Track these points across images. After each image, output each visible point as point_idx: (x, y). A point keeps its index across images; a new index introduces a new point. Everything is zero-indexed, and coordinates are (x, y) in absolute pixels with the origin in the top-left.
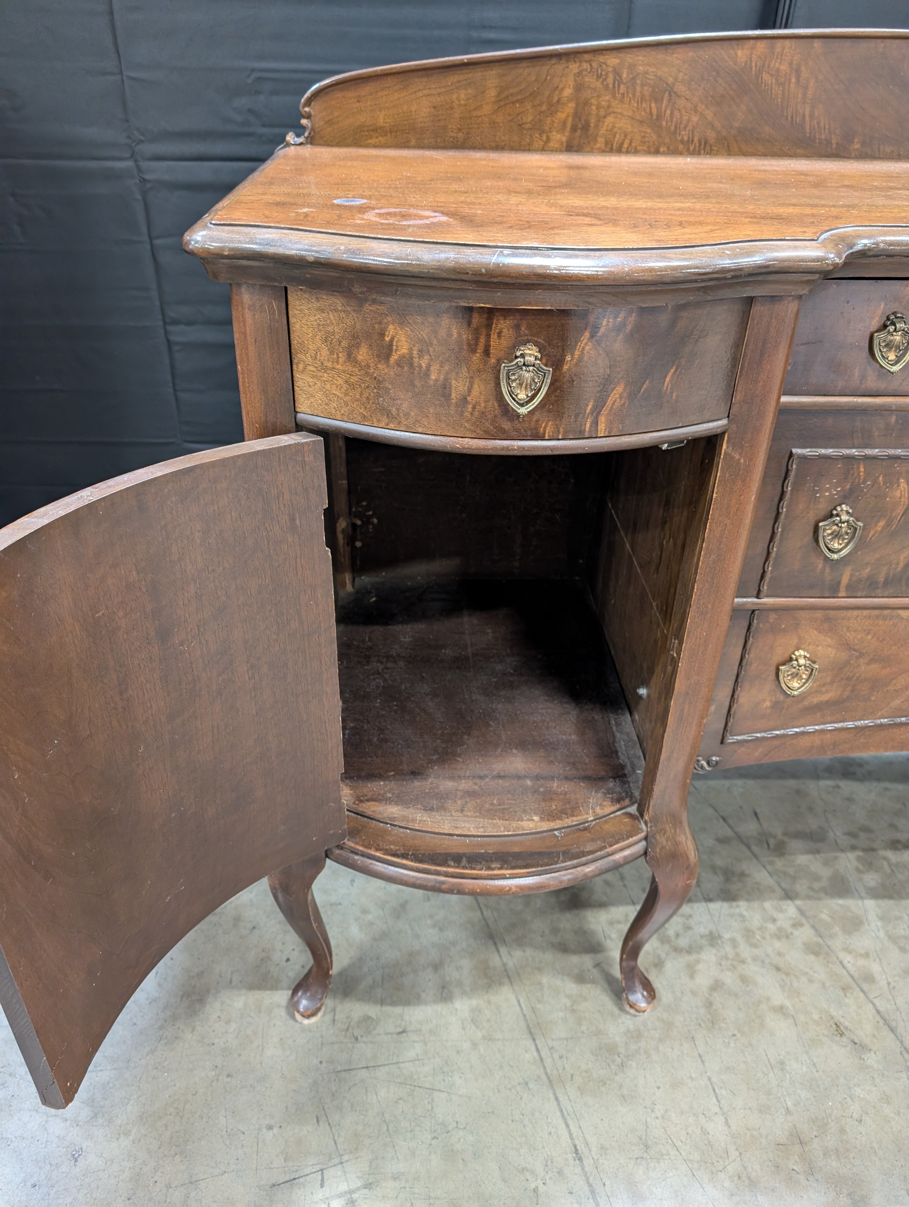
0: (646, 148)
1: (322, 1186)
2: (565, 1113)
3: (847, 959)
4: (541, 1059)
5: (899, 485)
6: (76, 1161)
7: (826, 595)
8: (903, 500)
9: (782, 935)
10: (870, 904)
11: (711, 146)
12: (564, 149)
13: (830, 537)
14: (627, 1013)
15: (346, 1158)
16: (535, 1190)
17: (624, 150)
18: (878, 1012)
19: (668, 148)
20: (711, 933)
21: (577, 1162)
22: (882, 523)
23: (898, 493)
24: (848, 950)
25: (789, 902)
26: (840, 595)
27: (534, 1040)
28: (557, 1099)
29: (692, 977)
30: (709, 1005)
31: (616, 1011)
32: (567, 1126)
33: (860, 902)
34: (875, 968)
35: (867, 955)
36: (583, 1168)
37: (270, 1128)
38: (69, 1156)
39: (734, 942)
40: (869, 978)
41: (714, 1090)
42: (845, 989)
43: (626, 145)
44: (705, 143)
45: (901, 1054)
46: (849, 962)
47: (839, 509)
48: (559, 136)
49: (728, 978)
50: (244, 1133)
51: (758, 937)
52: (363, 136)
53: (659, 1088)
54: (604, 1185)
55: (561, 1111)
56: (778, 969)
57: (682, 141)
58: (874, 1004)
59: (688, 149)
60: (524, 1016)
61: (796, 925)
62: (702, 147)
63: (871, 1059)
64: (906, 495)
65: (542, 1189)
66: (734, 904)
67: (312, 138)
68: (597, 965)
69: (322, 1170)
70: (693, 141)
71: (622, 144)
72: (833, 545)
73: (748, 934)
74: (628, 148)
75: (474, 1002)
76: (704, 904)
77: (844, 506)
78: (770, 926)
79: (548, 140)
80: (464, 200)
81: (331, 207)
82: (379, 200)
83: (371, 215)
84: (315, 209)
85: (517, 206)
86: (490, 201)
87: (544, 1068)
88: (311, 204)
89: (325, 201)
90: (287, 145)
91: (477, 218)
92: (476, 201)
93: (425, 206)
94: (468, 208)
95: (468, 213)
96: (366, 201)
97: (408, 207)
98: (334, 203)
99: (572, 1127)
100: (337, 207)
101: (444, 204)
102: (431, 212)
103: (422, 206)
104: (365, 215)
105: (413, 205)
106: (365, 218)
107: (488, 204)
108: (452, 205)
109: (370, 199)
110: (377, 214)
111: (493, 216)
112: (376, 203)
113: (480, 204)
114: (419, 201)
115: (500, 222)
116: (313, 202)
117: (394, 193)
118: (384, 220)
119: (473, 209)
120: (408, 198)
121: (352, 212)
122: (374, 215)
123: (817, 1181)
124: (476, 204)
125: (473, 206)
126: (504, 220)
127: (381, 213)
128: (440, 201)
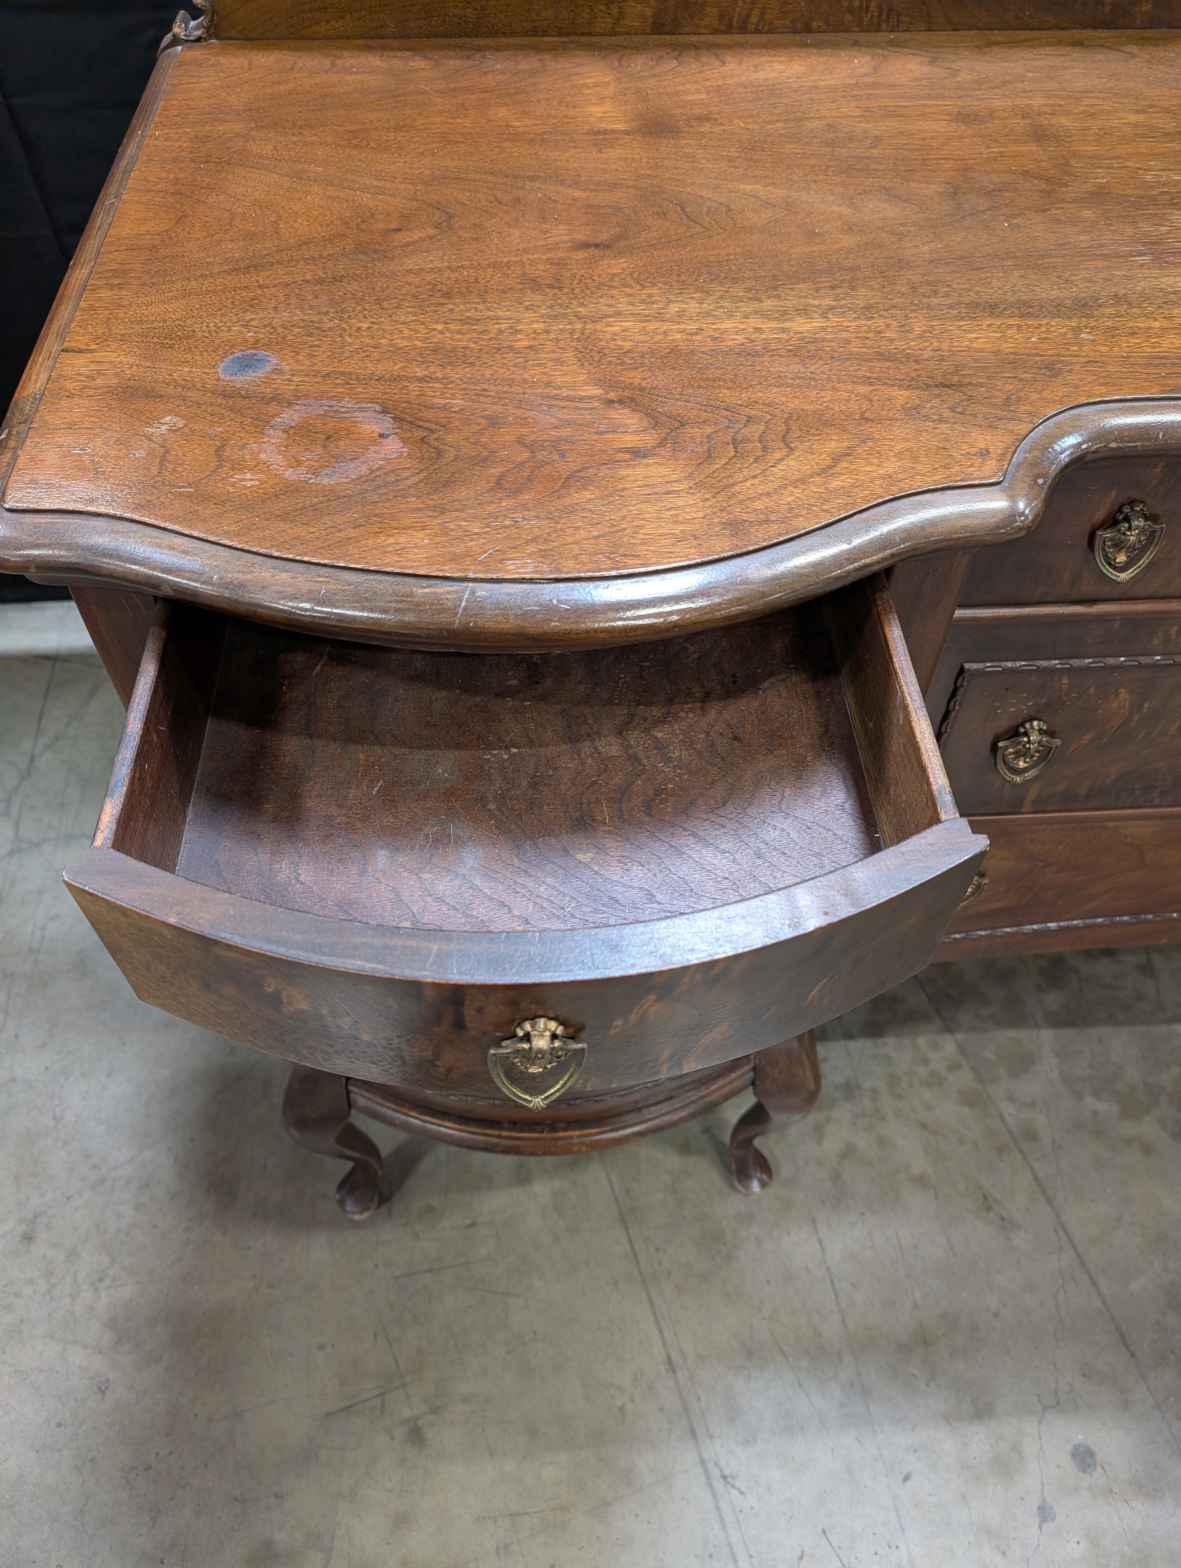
0: (788, 23)
1: (382, 1413)
2: (659, 1316)
3: (1009, 1110)
4: (635, 1253)
5: (1117, 696)
6: (103, 1393)
7: (1004, 811)
8: (1121, 711)
9: (935, 1081)
10: (1047, 1034)
11: (899, 15)
12: (648, 30)
13: (1012, 756)
14: (738, 1191)
15: (408, 1379)
16: (622, 1409)
17: (751, 27)
18: (1036, 1178)
19: (827, 23)
20: (848, 1082)
21: (670, 1374)
22: (1089, 736)
23: (1115, 705)
24: (1011, 1099)
25: (948, 1036)
26: (1024, 810)
27: (626, 1229)
28: (650, 1300)
29: (819, 1142)
30: (836, 1176)
31: (726, 1189)
32: (661, 1332)
33: (1034, 1033)
34: (1041, 1121)
35: (1032, 1105)
36: (676, 1380)
37: (321, 1347)
38: (95, 1389)
39: (874, 1092)
40: (1031, 1135)
41: (832, 1283)
42: (1001, 1150)
43: (754, 20)
44: (890, 10)
45: (1056, 1230)
46: (1010, 1115)
47: (1028, 725)
48: (639, 7)
49: (863, 1142)
50: (291, 1354)
51: (905, 1085)
52: (303, 20)
53: (768, 1282)
54: (699, 1399)
55: (655, 1315)
56: (924, 1126)
57: (850, 11)
58: (1032, 1168)
59: (861, 21)
60: (616, 1199)
61: (954, 1067)
62: (884, 17)
63: (1020, 1239)
64: (1127, 706)
65: (629, 1406)
66: (880, 1041)
67: (216, 26)
68: (706, 1130)
69: (382, 1395)
70: (868, 7)
71: (748, 16)
72: (1017, 764)
73: (893, 1081)
74: (758, 23)
75: (557, 1183)
76: (842, 1043)
77: (1035, 723)
78: (922, 1071)
79: (621, 15)
80: (440, 336)
81: (212, 404)
82: (298, 353)
83: (274, 441)
84: (183, 418)
85: (526, 362)
86: (484, 340)
87: (638, 1263)
88: (180, 389)
89: (204, 373)
90: (176, 41)
91: (449, 438)
92: (461, 340)
93: (371, 379)
94: (441, 383)
95: (439, 408)
96: (275, 361)
97: (341, 390)
98: (218, 380)
99: (666, 1334)
100: (221, 404)
101: (404, 367)
102: (375, 411)
103: (365, 379)
104: (263, 443)
105: (350, 374)
106: (263, 456)
107: (478, 357)
108: (417, 369)
109: (283, 349)
110: (285, 431)
111: (478, 424)
112: (291, 370)
113: (464, 356)
114: (364, 354)
115: (486, 454)
116: (184, 380)
117: (327, 313)
118: (291, 470)
119: (450, 386)
120: (346, 337)
121: (243, 429)
122: (278, 438)
123: (938, 1386)
124: (458, 359)
125: (452, 370)
126: (494, 446)
127: (292, 427)
128: (400, 349)
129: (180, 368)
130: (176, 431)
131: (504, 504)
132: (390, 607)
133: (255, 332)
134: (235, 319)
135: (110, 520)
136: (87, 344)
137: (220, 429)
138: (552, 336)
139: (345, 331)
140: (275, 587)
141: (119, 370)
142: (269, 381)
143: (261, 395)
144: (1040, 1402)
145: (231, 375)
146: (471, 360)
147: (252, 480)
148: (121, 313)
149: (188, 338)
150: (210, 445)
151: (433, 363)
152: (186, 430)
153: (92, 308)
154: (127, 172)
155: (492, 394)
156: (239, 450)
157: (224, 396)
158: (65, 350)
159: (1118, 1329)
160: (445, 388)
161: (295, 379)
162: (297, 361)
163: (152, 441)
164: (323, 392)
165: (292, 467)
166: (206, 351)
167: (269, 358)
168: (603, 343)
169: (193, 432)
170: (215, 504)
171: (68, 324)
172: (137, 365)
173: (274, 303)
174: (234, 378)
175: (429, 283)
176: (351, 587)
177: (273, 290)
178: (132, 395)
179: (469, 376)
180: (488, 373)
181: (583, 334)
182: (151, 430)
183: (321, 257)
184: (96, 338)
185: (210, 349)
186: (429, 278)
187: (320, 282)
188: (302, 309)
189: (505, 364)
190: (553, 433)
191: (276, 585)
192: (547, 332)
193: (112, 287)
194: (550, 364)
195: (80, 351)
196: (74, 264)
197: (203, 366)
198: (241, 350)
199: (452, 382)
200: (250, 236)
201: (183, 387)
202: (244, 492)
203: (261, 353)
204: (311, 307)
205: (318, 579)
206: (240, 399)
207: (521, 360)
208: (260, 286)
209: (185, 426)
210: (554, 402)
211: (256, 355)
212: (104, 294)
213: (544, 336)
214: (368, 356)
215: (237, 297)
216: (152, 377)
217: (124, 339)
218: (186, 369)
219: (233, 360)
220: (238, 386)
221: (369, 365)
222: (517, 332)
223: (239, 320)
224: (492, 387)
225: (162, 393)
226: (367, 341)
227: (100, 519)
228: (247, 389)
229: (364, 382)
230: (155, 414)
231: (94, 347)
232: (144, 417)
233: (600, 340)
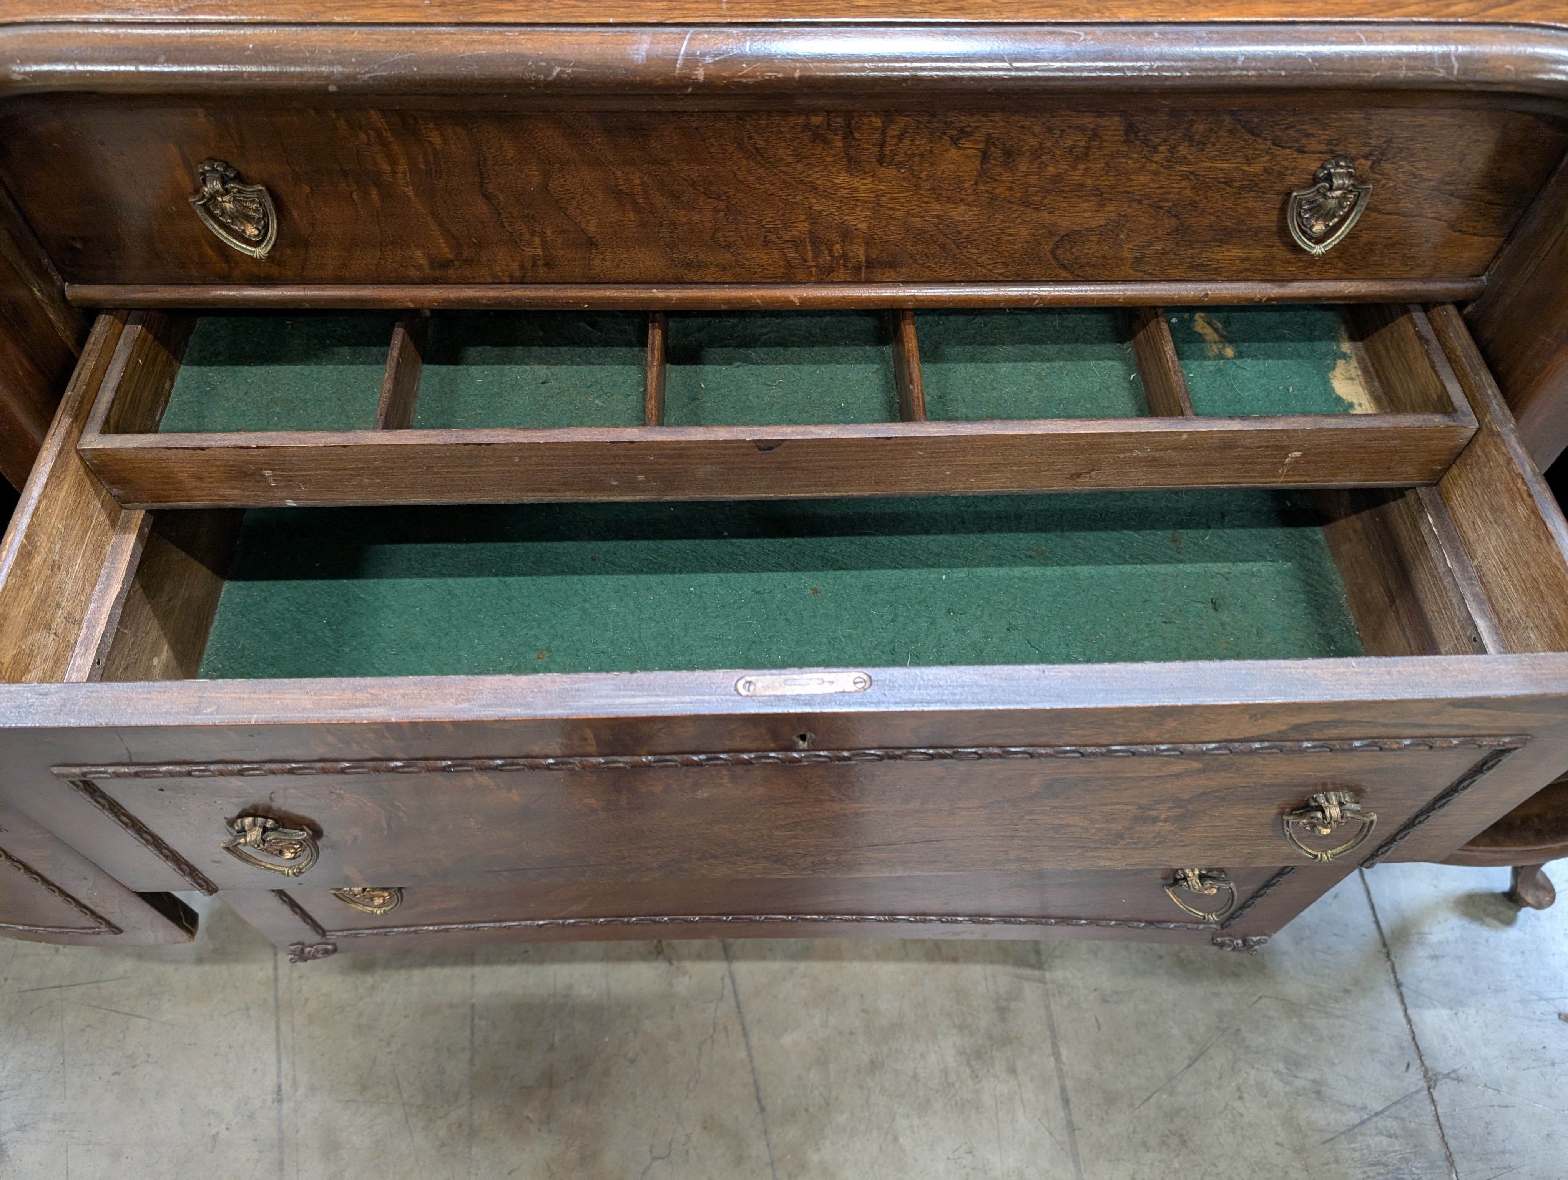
2: (282, 1045)
16: (215, 1137)
21: (276, 1104)
28: (278, 1029)
32: (279, 1061)
36: (280, 1112)
41: (473, 1020)
55: (278, 1044)
65: (223, 1134)
87: (277, 990)
99: (283, 1062)
123: (550, 1131)
144: (651, 1152)
159: (756, 1082)
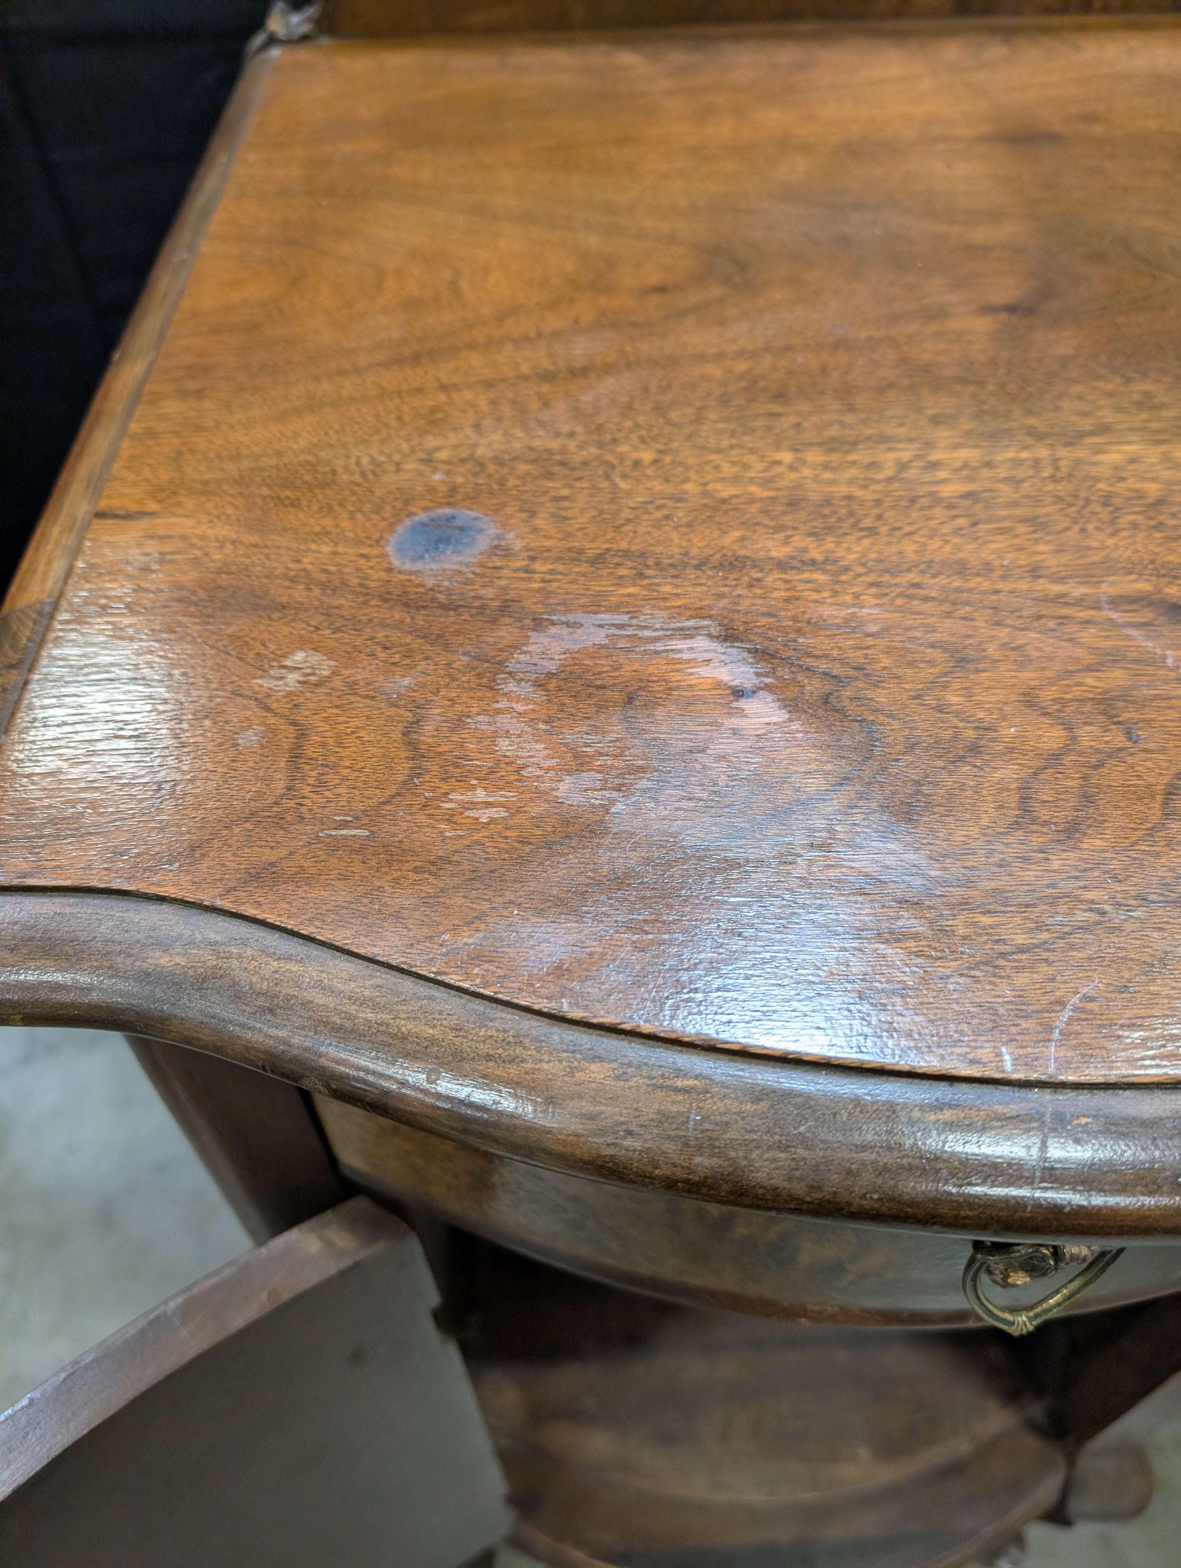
80: (793, 476)
81: (383, 624)
82: (533, 514)
83: (519, 707)
84: (330, 654)
85: (975, 524)
86: (878, 482)
88: (317, 591)
89: (362, 556)
90: (272, 40)
91: (881, 697)
92: (834, 482)
93: (685, 565)
94: (825, 571)
95: (839, 626)
96: (492, 530)
97: (631, 590)
98: (390, 570)
100: (402, 622)
101: (743, 538)
102: (709, 635)
103: (672, 565)
104: (498, 712)
105: (642, 555)
106: (503, 745)
107: (879, 517)
108: (769, 544)
109: (504, 505)
110: (539, 685)
111: (931, 663)
112: (527, 549)
113: (851, 514)
114: (659, 514)
115: (971, 733)
116: (325, 571)
117: (572, 434)
118: (568, 779)
119: (844, 578)
120: (618, 480)
121: (454, 679)
122: (527, 700)
124: (840, 520)
125: (838, 543)
126: (981, 715)
127: (550, 675)
128: (724, 501)
129: (314, 547)
130: (317, 685)
131: (1056, 865)
132: (864, 1164)
133: (448, 473)
134: (405, 447)
135: (186, 912)
136: (141, 502)
137: (407, 681)
138: (1002, 473)
139: (613, 467)
140: (576, 1103)
141: (198, 553)
142: (488, 572)
143: (477, 603)
145: (414, 560)
146: (868, 522)
147: (489, 805)
148: (200, 442)
149: (324, 485)
150: (391, 718)
151: (794, 529)
152: (337, 683)
153: (151, 433)
154: (205, 214)
155: (933, 594)
156: (452, 730)
157: (406, 605)
158: (101, 515)
160: (837, 582)
161: (538, 566)
162: (535, 530)
163: (269, 709)
164: (597, 595)
165: (569, 772)
166: (360, 510)
167: (479, 524)
168: (1102, 486)
169: (352, 686)
170: (416, 870)
171: (107, 465)
172: (233, 542)
173: (471, 417)
174: (419, 566)
175: (741, 376)
176: (764, 1105)
177: (468, 395)
178: (225, 606)
179: (874, 556)
180: (910, 548)
181: (1057, 468)
182: (267, 683)
183: (539, 334)
184: (159, 491)
185: (367, 508)
186: (741, 366)
187: (548, 377)
188: (526, 428)
189: (935, 530)
190: (1089, 681)
191: (580, 1096)
192: (989, 465)
193: (183, 394)
194: (1022, 529)
195: (128, 516)
196: (121, 358)
197: (358, 542)
198: (426, 509)
199: (847, 569)
200: (413, 305)
201: (324, 586)
202: (477, 837)
203: (465, 514)
204: (542, 424)
205: (680, 1083)
206: (438, 612)
207: (961, 522)
208: (444, 388)
209: (335, 673)
210: (1065, 611)
211: (454, 517)
212: (171, 407)
213: (985, 473)
214: (667, 517)
215: (405, 408)
216: (263, 565)
217: (206, 490)
218: (326, 549)
219: (414, 529)
220: (430, 582)
221: (675, 536)
222: (935, 465)
223: (413, 450)
224: (927, 579)
225: (284, 599)
226: (658, 486)
227: (165, 907)
228: (448, 589)
229: (673, 572)
230: (273, 647)
231: (152, 506)
232: (251, 654)
233: (1097, 480)
